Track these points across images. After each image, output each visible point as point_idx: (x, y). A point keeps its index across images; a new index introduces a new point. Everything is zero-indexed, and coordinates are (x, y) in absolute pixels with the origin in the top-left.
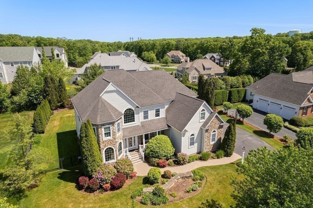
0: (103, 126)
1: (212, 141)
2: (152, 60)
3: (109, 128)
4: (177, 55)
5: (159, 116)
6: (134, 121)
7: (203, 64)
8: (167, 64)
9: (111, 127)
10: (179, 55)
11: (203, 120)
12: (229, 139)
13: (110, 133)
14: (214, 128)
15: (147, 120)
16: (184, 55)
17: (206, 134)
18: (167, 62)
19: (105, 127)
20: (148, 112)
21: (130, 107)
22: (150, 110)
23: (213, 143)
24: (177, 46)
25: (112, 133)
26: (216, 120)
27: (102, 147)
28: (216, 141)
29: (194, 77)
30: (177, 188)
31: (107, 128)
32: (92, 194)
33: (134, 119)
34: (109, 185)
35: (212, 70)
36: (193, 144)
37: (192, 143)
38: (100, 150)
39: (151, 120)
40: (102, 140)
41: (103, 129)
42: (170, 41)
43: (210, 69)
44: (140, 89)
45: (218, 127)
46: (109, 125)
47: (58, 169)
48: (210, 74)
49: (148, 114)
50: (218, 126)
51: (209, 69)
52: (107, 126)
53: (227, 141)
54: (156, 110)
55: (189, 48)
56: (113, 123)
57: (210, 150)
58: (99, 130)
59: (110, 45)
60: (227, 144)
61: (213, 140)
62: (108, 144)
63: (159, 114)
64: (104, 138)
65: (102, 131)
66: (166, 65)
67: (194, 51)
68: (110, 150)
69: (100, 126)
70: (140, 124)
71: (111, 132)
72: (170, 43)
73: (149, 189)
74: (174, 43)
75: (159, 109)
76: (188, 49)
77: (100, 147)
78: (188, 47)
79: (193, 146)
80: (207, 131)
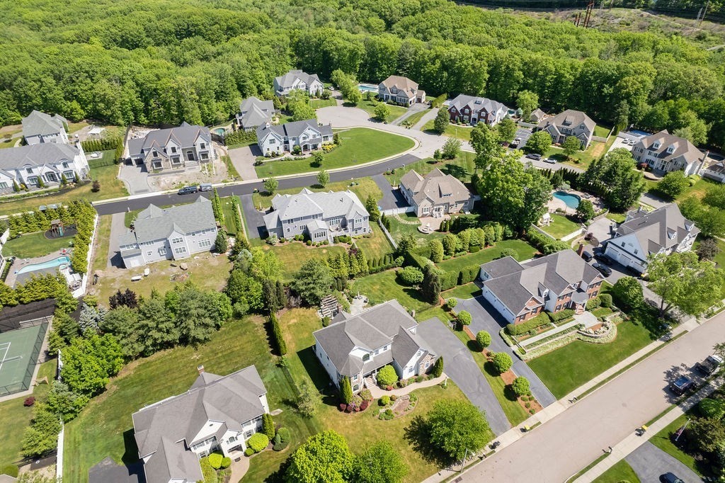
5: (386, 349)
7: (439, 187)
10: (405, 90)
12: (439, 366)
17: (422, 364)
21: (367, 353)
22: (380, 349)
23: (427, 368)
30: (399, 407)
32: (349, 414)
34: (358, 409)
35: (452, 195)
39: (380, 355)
43: (449, 195)
48: (449, 203)
49: (378, 351)
57: (425, 373)
60: (437, 368)
61: (427, 365)
62: (355, 383)
64: (353, 381)
70: (373, 360)
71: (358, 377)
73: (382, 410)
75: (386, 346)
79: (411, 373)
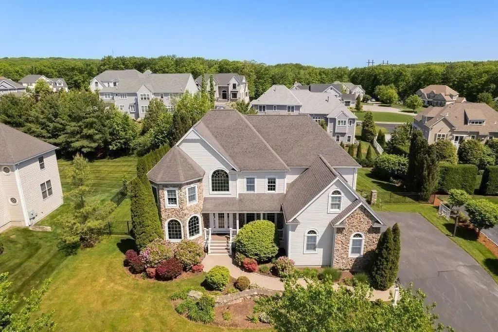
0: (166, 187)
1: (353, 252)
2: (390, 100)
3: (175, 191)
4: (438, 93)
5: (274, 189)
6: (228, 190)
7: (465, 113)
8: (414, 108)
9: (177, 191)
10: (443, 94)
11: (338, 210)
12: (382, 257)
13: (175, 199)
14: (357, 228)
15: (252, 192)
16: (455, 93)
17: (339, 237)
18: (414, 105)
19: (168, 189)
20: (254, 180)
21: (221, 167)
22: (257, 178)
23: (356, 256)
24: (445, 76)
25: (179, 200)
26: (362, 215)
27: (163, 216)
28: (362, 253)
29: (439, 136)
31: (171, 191)
32: (134, 275)
33: (228, 187)
34: (153, 270)
35: (484, 124)
36: (314, 249)
37: (311, 246)
38: (161, 221)
39: (258, 194)
40: (165, 207)
41: (166, 193)
42: (432, 67)
43: (480, 123)
44: (252, 142)
45: (366, 229)
46: (174, 187)
47: (126, 234)
48: (478, 132)
49: (254, 182)
50: (367, 227)
51: (477, 123)
52: (171, 189)
53: (378, 259)
54: (269, 179)
55: (470, 80)
56: (180, 186)
57: (349, 267)
58: (161, 191)
59: (323, 72)
60: (376, 264)
61: (356, 250)
62: (172, 214)
63: (274, 186)
64: (166, 204)
65: (164, 194)
66: (412, 110)
67: (479, 87)
68: (175, 224)
69: (161, 187)
70: (238, 197)
71: (177, 199)
72: (431, 70)
73: (198, 294)
74: (440, 70)
75: (275, 179)
76: (467, 83)
77: (160, 216)
78: (469, 78)
79: (312, 252)
80: (340, 230)
